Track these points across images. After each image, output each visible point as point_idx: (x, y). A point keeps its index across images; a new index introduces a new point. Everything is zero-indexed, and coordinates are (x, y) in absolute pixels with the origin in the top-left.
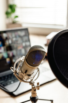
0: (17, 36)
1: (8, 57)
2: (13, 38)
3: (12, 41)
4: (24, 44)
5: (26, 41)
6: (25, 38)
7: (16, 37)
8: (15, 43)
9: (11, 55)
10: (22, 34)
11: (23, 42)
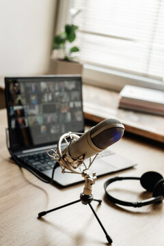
0: (63, 90)
1: (45, 123)
2: (55, 91)
3: (53, 96)
4: (71, 105)
5: (76, 100)
6: (75, 94)
7: (60, 90)
8: (57, 101)
9: (49, 120)
10: (71, 86)
11: (71, 101)
